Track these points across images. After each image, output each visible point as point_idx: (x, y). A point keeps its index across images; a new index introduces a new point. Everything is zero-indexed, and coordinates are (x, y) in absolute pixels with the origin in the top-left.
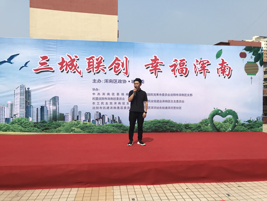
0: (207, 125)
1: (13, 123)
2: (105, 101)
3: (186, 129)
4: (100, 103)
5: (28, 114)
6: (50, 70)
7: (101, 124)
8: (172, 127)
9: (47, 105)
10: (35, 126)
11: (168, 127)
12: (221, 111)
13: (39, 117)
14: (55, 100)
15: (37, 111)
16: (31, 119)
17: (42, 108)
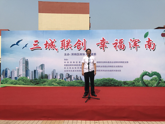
0: (139, 82)
1: (19, 80)
2: (72, 67)
3: (125, 84)
4: (69, 68)
5: (27, 75)
6: (40, 48)
7: (70, 81)
8: (115, 83)
9: (38, 69)
10: (31, 82)
11: (112, 83)
12: (149, 73)
13: (33, 77)
14: (42, 66)
15: (32, 73)
16: (28, 78)
17: (35, 71)
